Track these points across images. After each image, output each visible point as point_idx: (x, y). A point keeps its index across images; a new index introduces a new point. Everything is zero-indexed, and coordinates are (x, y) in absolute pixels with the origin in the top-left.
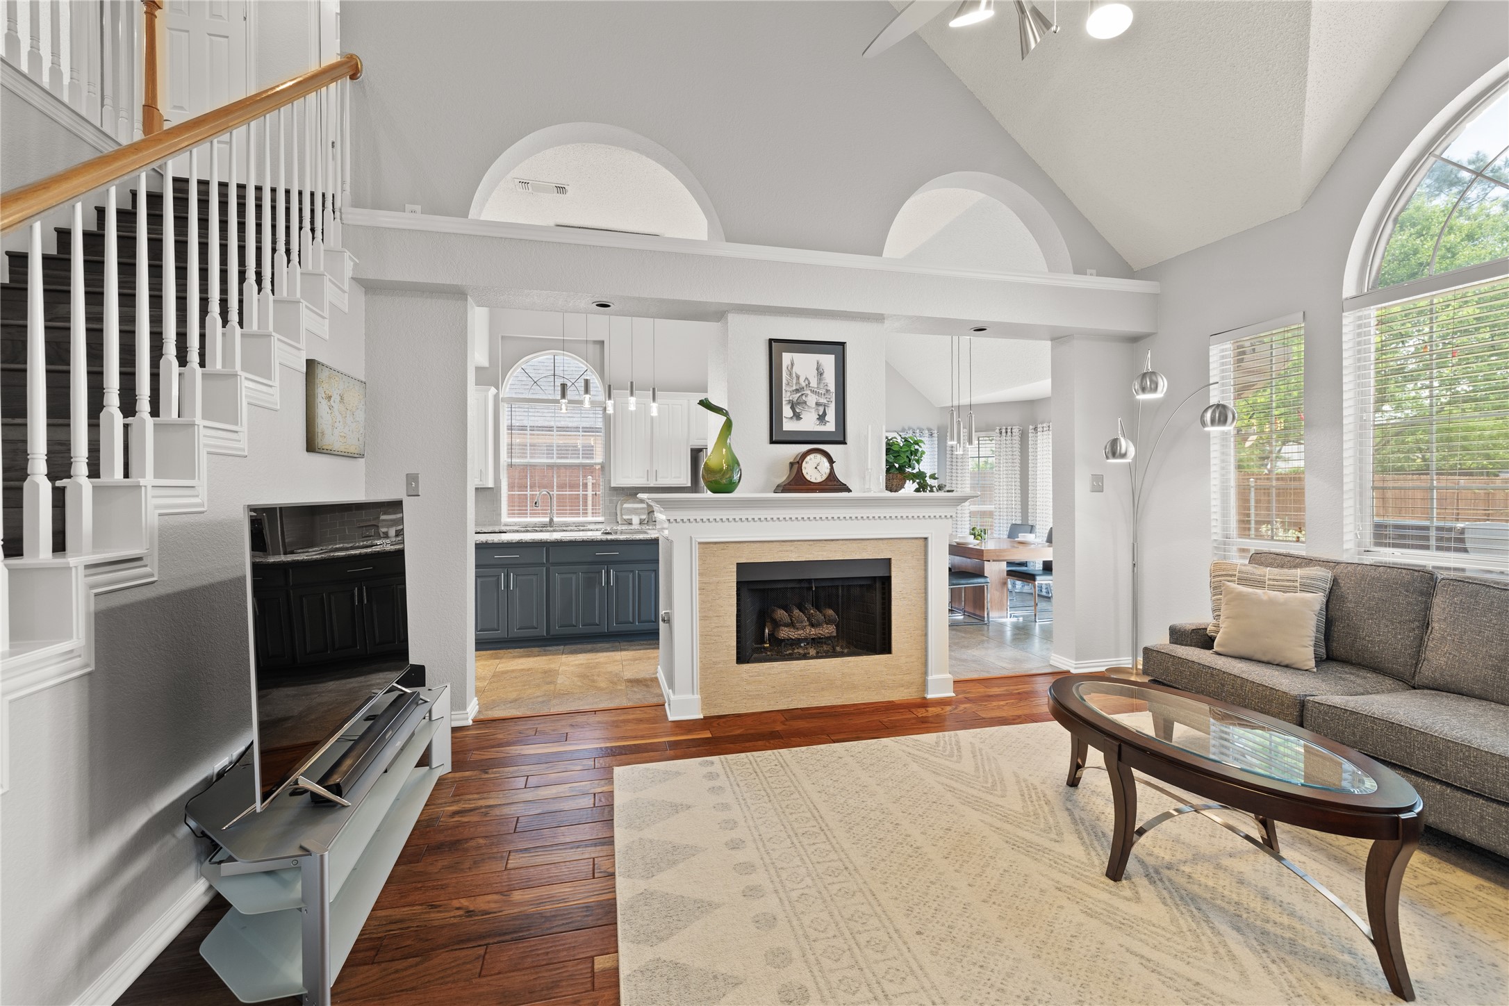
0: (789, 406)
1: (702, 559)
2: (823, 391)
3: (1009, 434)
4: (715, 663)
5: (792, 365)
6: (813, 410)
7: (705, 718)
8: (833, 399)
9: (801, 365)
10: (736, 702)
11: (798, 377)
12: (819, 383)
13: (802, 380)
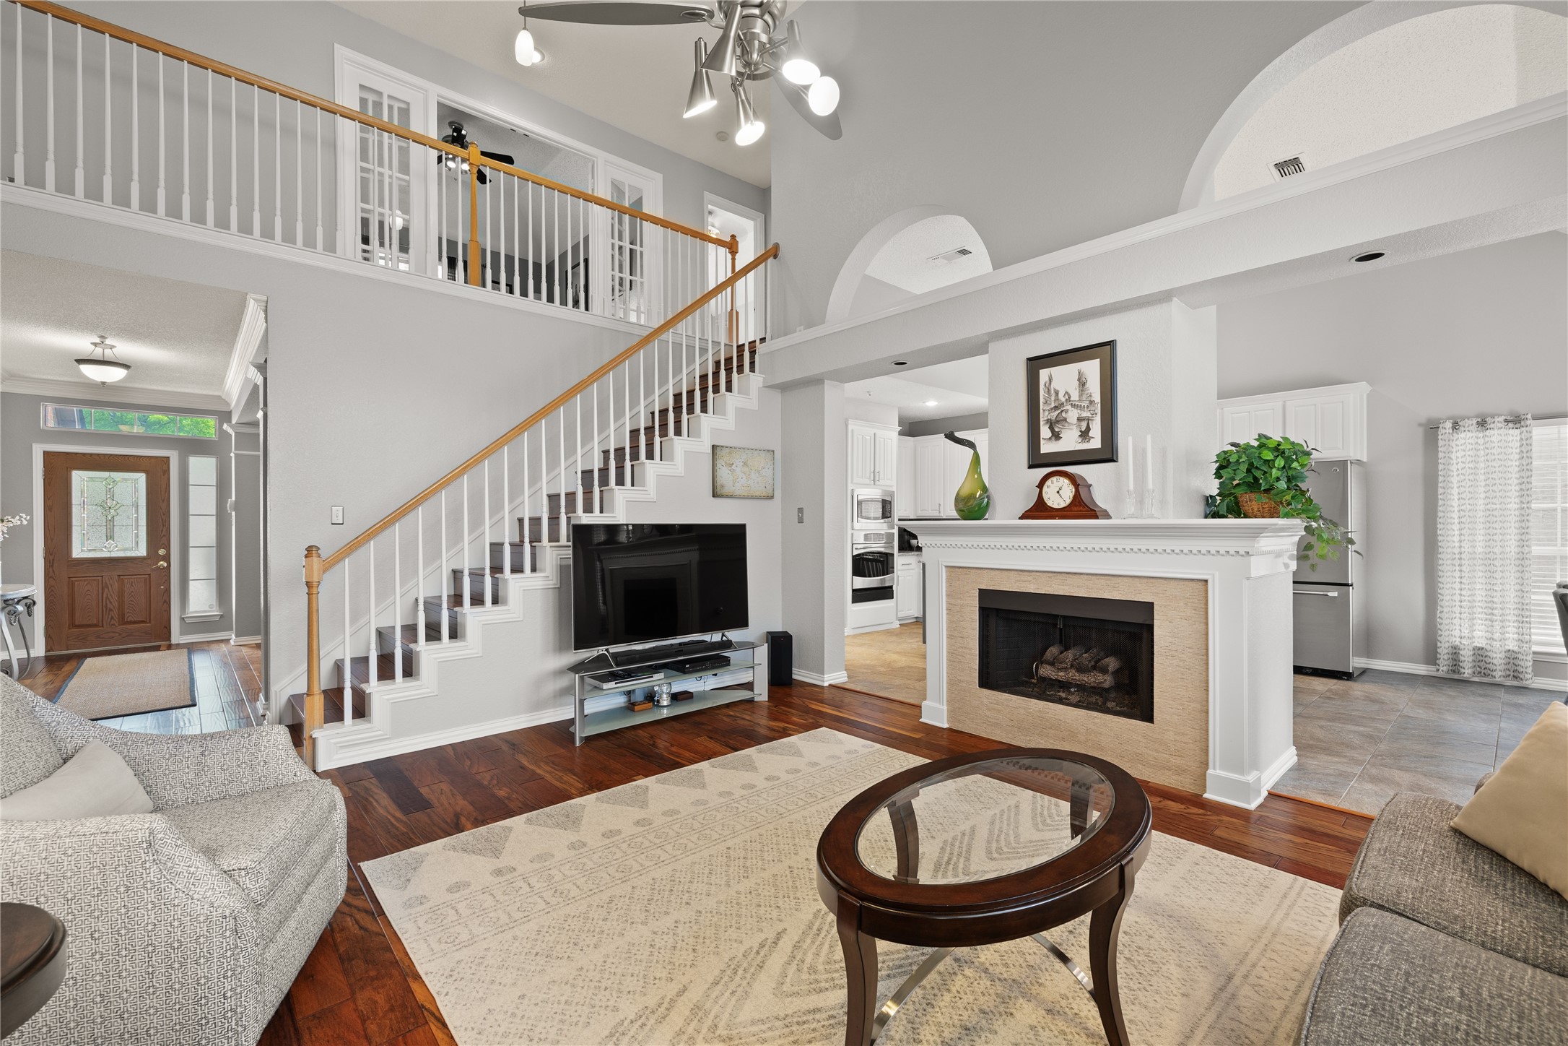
0: (1047, 426)
1: (949, 580)
2: (1085, 404)
4: (960, 681)
5: (1050, 380)
6: (1075, 427)
7: (949, 729)
8: (1099, 411)
9: (1061, 379)
10: (977, 724)
11: (1057, 393)
13: (1061, 395)
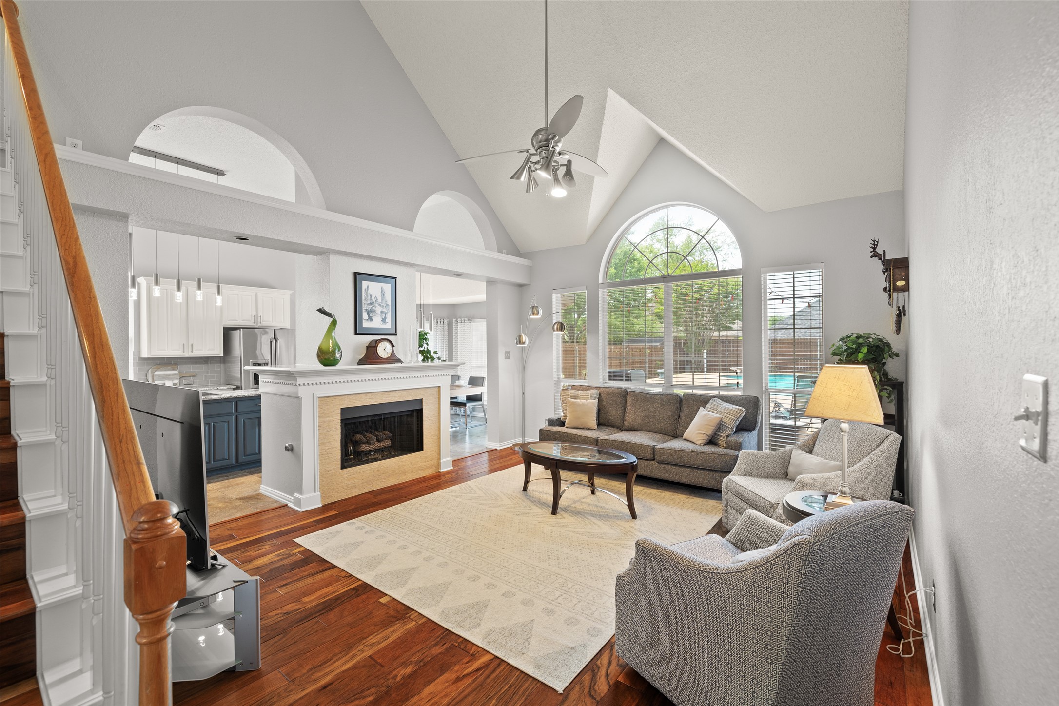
0: (366, 313)
1: (320, 407)
2: (384, 305)
3: (442, 323)
4: (328, 471)
5: (368, 288)
6: (379, 316)
7: (324, 506)
8: (390, 310)
9: (371, 289)
10: (341, 493)
11: (371, 296)
12: (382, 300)
13: (373, 298)
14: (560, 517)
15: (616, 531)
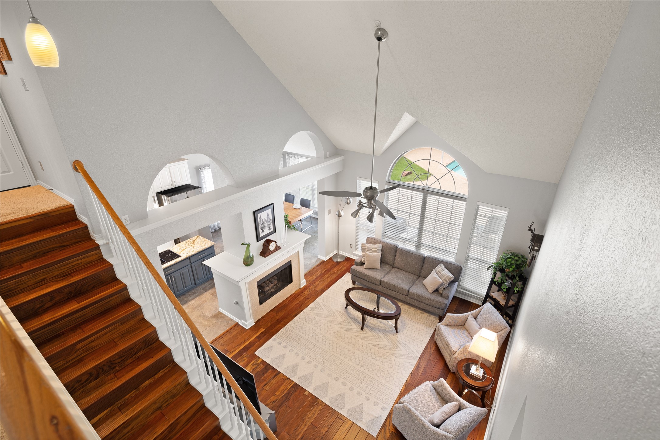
0: (261, 229)
2: (269, 221)
4: (255, 309)
5: (261, 217)
6: (267, 227)
7: (256, 323)
8: (272, 222)
10: (261, 315)
12: (268, 219)
13: (263, 220)
14: (365, 332)
15: (389, 343)
